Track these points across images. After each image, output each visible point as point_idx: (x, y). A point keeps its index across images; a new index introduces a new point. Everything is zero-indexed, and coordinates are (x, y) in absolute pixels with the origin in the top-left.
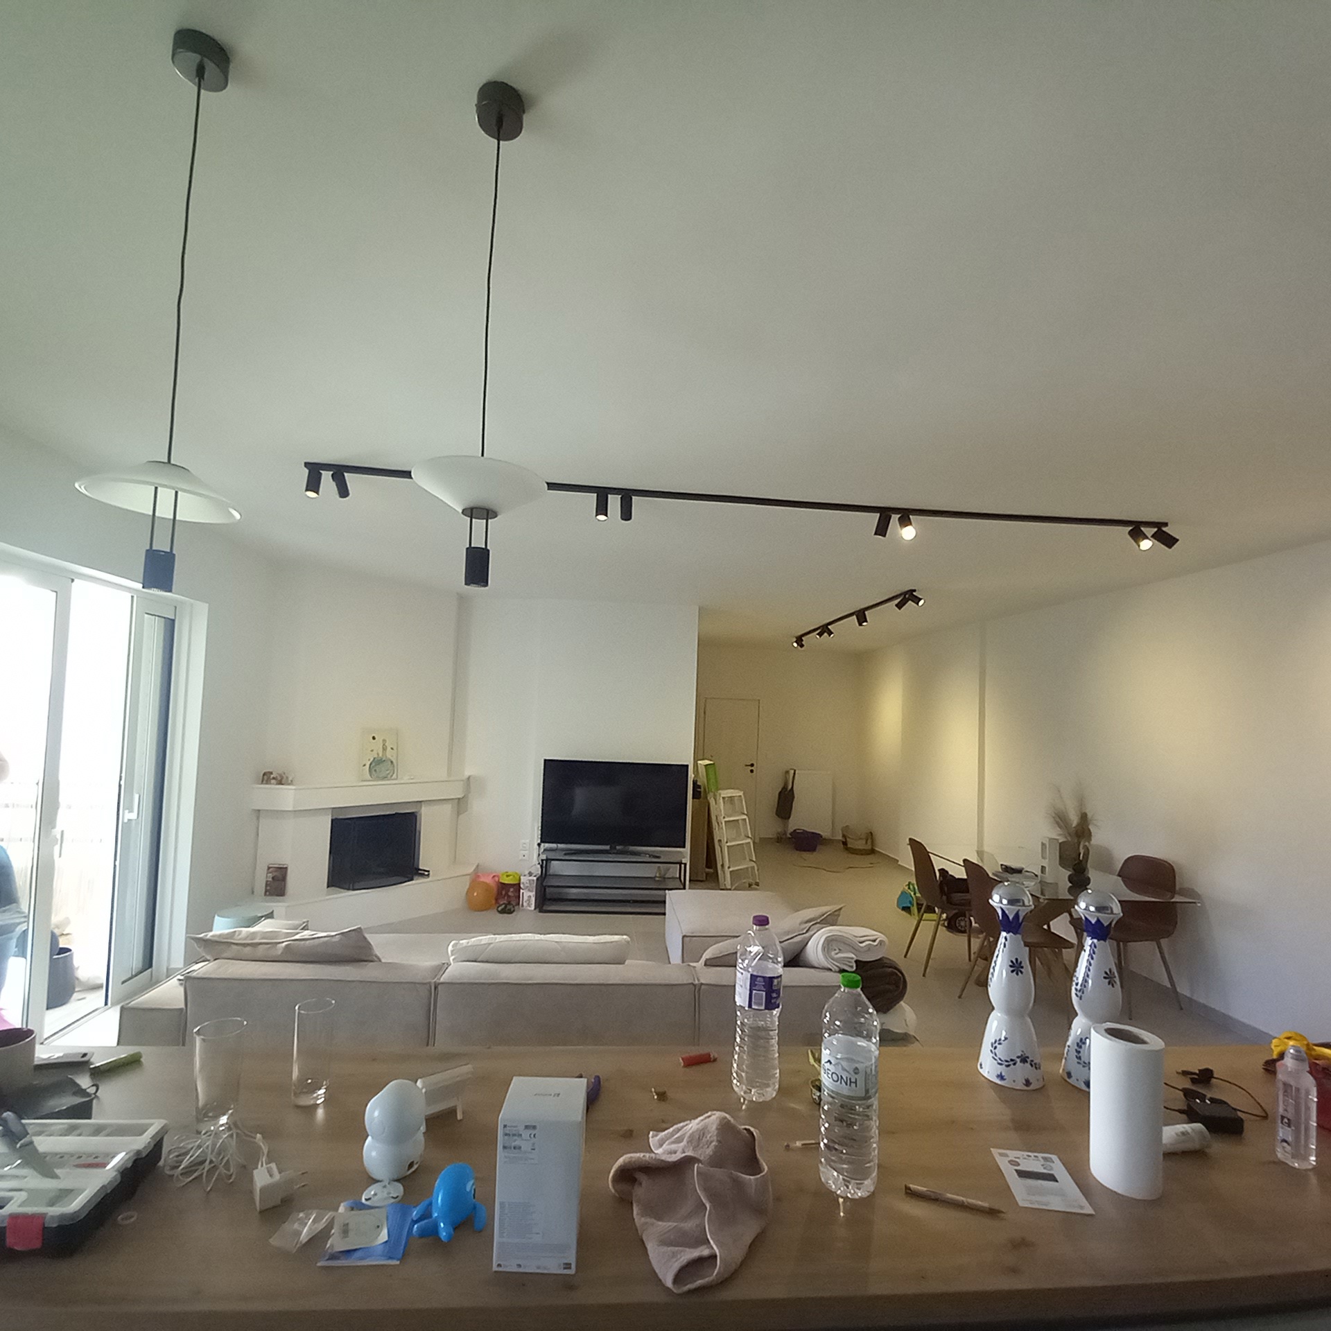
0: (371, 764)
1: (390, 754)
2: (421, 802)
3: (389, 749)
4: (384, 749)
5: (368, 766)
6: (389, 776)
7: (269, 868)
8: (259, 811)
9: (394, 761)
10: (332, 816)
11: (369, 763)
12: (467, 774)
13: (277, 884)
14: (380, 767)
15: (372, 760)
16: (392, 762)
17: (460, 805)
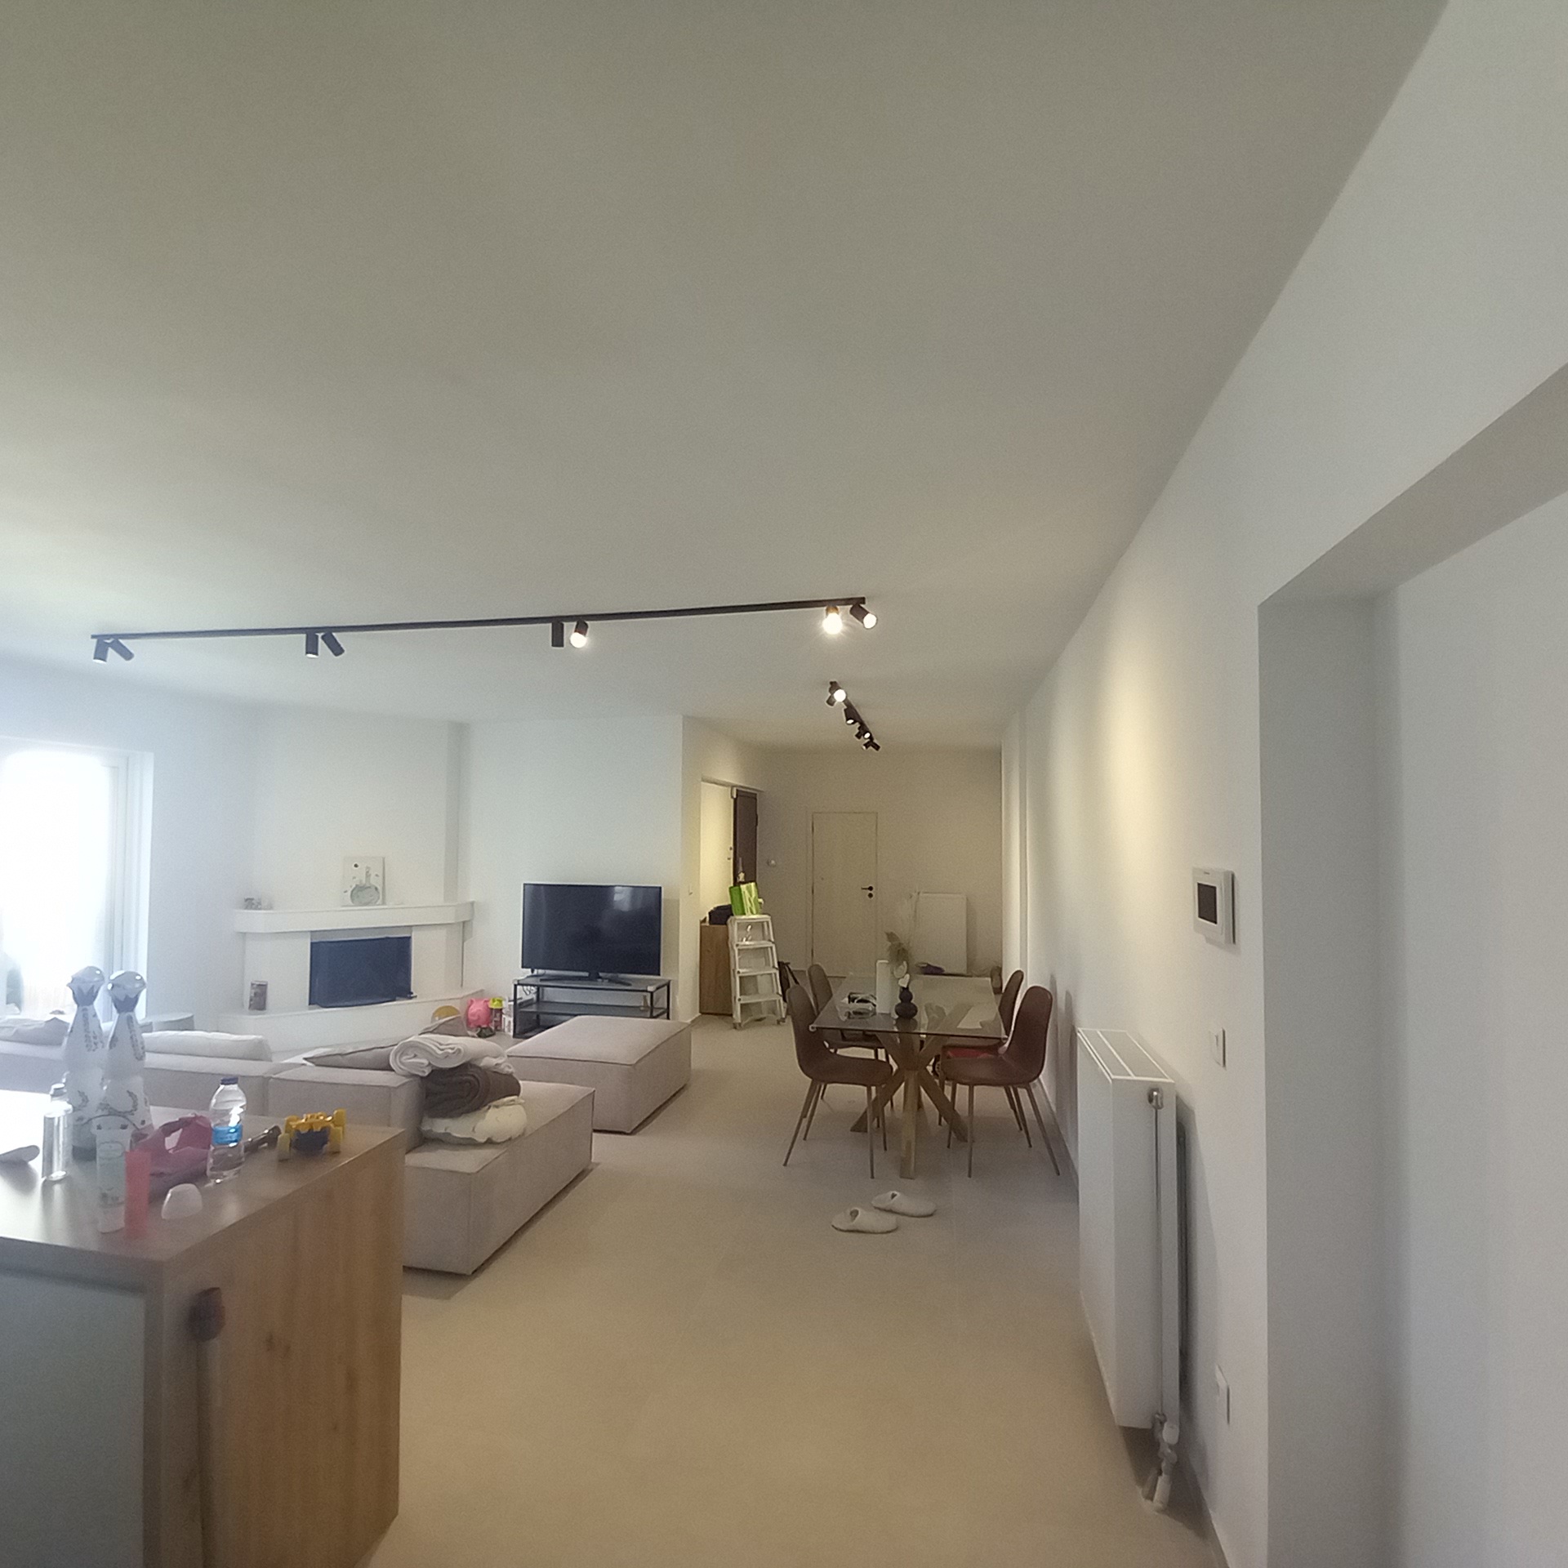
0: (352, 891)
1: (375, 881)
2: (411, 926)
3: (373, 876)
4: (368, 875)
5: (349, 893)
6: (373, 901)
7: (252, 984)
8: (245, 933)
9: (380, 888)
10: (311, 939)
11: (351, 889)
12: (471, 900)
13: (259, 1000)
14: (362, 893)
15: (354, 886)
16: (376, 889)
17: (464, 928)
